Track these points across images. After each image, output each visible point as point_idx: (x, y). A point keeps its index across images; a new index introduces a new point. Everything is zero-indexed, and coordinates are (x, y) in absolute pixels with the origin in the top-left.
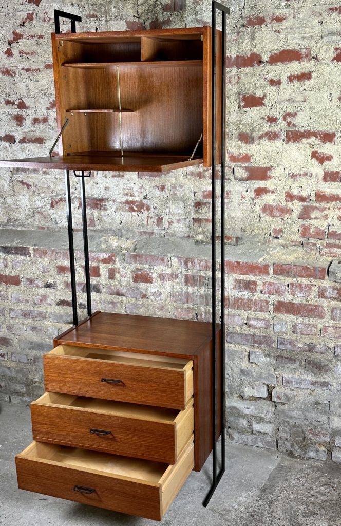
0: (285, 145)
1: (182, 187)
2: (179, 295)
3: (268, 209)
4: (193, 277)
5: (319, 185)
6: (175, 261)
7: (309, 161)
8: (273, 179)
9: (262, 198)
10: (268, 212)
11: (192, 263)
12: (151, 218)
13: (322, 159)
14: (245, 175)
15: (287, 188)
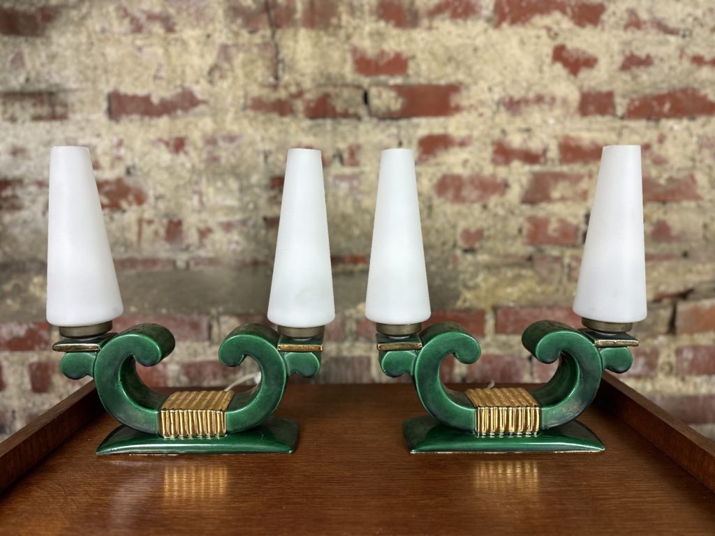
0: (491, 30)
1: (231, 139)
3: (449, 186)
5: (567, 123)
6: (228, 326)
7: (546, 68)
8: (465, 114)
9: (437, 161)
10: (450, 194)
12: (150, 222)
13: (575, 63)
14: (396, 105)
15: (496, 134)
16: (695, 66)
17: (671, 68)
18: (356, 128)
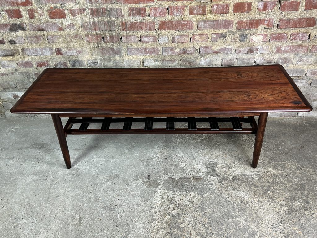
2: (88, 25)
4: (97, 10)
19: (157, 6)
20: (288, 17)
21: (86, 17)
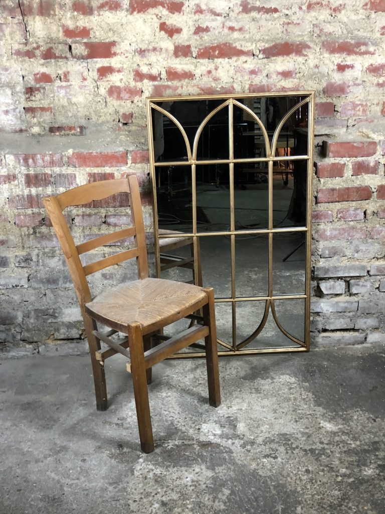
0: (129, 16)
1: (6, 70)
2: (19, 200)
3: (114, 91)
4: (36, 176)
5: (169, 61)
6: (10, 159)
7: (157, 34)
8: (119, 56)
9: (107, 79)
10: (115, 95)
11: (33, 159)
13: (171, 31)
14: (85, 53)
15: (135, 66)
16: (231, 31)
17: (219, 33)
18: (66, 63)
19: (131, 171)
20: (330, 185)
21: (17, 187)
